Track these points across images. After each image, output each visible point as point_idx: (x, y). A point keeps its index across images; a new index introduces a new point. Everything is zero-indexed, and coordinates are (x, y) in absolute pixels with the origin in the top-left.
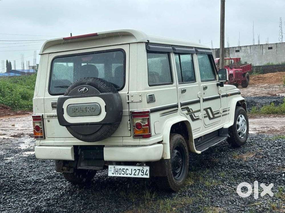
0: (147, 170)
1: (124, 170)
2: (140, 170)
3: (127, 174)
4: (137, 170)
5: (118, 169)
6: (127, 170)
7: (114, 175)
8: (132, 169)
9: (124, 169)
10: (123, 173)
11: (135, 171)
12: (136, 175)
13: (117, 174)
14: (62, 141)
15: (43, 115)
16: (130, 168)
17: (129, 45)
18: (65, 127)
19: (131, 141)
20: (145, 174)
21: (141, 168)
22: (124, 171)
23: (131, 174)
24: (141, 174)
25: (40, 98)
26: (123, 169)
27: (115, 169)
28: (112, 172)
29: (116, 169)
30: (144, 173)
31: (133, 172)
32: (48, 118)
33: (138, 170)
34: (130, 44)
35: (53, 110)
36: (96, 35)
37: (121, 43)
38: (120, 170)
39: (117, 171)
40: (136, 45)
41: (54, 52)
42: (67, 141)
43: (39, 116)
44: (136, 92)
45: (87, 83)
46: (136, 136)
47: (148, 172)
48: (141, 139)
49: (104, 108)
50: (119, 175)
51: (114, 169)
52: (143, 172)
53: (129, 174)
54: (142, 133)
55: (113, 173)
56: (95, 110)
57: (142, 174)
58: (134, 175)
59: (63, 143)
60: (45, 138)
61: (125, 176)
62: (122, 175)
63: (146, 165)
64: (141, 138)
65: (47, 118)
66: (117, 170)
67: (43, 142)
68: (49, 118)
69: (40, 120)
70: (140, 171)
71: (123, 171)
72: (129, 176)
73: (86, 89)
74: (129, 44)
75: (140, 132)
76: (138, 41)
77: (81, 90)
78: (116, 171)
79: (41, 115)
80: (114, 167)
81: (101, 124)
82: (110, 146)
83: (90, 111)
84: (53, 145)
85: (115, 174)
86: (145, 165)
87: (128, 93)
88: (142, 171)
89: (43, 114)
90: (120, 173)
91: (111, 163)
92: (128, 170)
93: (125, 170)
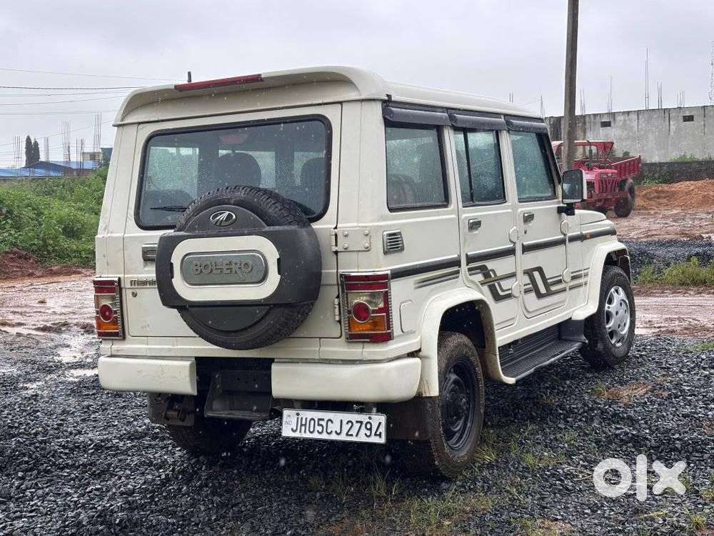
0: (380, 423)
1: (321, 422)
2: (361, 422)
3: (329, 431)
4: (354, 423)
5: (306, 419)
6: (330, 423)
7: (297, 435)
8: (341, 421)
9: (323, 420)
10: (320, 429)
11: (350, 424)
12: (352, 435)
13: (305, 432)
14: (166, 347)
15: (119, 279)
16: (337, 417)
17: (340, 105)
18: (176, 310)
19: (341, 349)
20: (376, 435)
21: (364, 418)
22: (322, 425)
23: (338, 432)
24: (366, 434)
25: (113, 235)
26: (319, 420)
27: (300, 420)
28: (292, 426)
29: (302, 418)
30: (373, 432)
31: (346, 428)
32: (133, 286)
33: (357, 422)
34: (344, 104)
35: (145, 266)
36: (256, 79)
37: (320, 102)
38: (312, 422)
39: (305, 425)
40: (359, 105)
41: (152, 120)
42: (179, 347)
43: (112, 283)
44: (355, 224)
45: (232, 202)
46: (353, 338)
47: (382, 430)
48: (366, 345)
49: (274, 264)
50: (308, 435)
51: (298, 418)
52: (370, 429)
53: (334, 434)
54: (371, 330)
55: (295, 429)
56: (252, 270)
57: (368, 433)
58: (347, 434)
59: (170, 350)
60: (124, 338)
61: (324, 436)
62: (316, 436)
63: (378, 411)
64: (367, 342)
65: (129, 286)
66: (304, 423)
67: (118, 346)
68: (136, 286)
69: (112, 290)
70: (364, 426)
71: (319, 425)
72: (334, 437)
73: (230, 216)
74: (341, 103)
75: (362, 327)
76: (363, 97)
77: (217, 218)
78: (302, 425)
79: (117, 279)
80: (298, 414)
81: (267, 305)
82: (287, 360)
83: (239, 271)
84: (145, 354)
85: (300, 432)
86: (374, 410)
87: (336, 228)
88: (369, 426)
89: (121, 276)
90: (312, 430)
91: (290, 403)
92: (332, 422)
93: (324, 423)
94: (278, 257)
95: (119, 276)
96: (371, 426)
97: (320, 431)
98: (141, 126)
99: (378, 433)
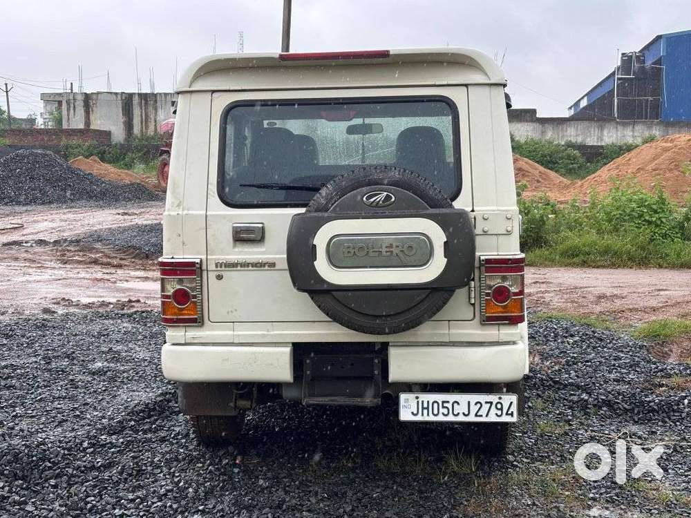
0: (511, 403)
1: (445, 405)
2: (491, 403)
3: (455, 413)
4: (483, 403)
5: (428, 402)
6: (455, 405)
7: (419, 418)
8: (469, 402)
9: (448, 402)
10: (445, 411)
11: (479, 405)
12: (481, 416)
13: (428, 415)
14: (260, 333)
15: (201, 261)
16: (463, 398)
17: (465, 88)
18: (306, 295)
19: (474, 331)
20: (507, 414)
21: (494, 398)
22: (447, 407)
23: (466, 413)
24: (497, 414)
25: (190, 212)
26: (443, 402)
27: (420, 404)
28: (409, 409)
29: (423, 402)
30: (505, 412)
31: (474, 409)
32: (219, 269)
33: (486, 403)
34: (469, 87)
35: (235, 246)
36: (385, 54)
37: (445, 83)
38: (436, 405)
39: (428, 408)
40: (487, 89)
41: (232, 89)
42: (276, 332)
43: (193, 264)
44: (495, 208)
45: (386, 182)
46: (488, 321)
47: (514, 409)
48: (501, 327)
49: (441, 247)
50: (432, 418)
51: (418, 402)
52: (501, 409)
53: (461, 415)
54: (502, 313)
55: (415, 412)
56: (416, 252)
57: (499, 413)
58: (476, 415)
59: (263, 336)
60: (203, 324)
61: (451, 418)
62: (441, 418)
63: (508, 391)
64: (505, 324)
65: (214, 269)
66: (425, 405)
67: (193, 333)
68: (223, 268)
69: (193, 273)
70: (493, 406)
71: (443, 407)
72: (461, 418)
73: (388, 198)
74: (466, 85)
75: (497, 309)
76: (493, 81)
77: (372, 200)
78: (423, 408)
79: (198, 261)
80: (417, 398)
82: (405, 344)
83: (401, 255)
84: (231, 341)
85: (423, 415)
86: (505, 390)
87: (473, 211)
88: (499, 406)
89: (204, 257)
90: (436, 412)
91: (409, 387)
92: (458, 404)
93: (449, 406)
94: (446, 240)
95: (201, 257)
96: (502, 406)
97: (446, 413)
98: (215, 95)
99: (510, 412)
